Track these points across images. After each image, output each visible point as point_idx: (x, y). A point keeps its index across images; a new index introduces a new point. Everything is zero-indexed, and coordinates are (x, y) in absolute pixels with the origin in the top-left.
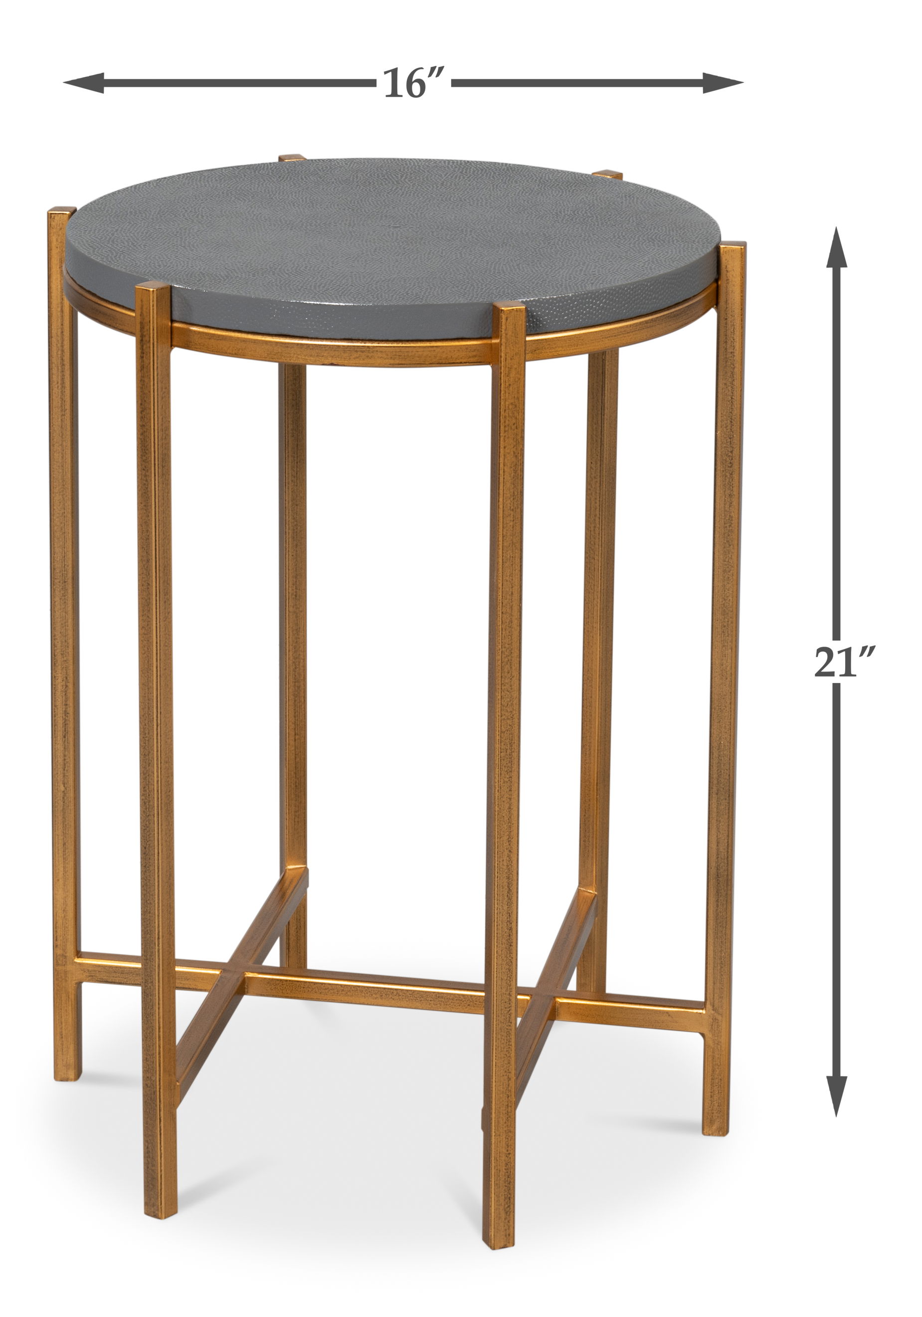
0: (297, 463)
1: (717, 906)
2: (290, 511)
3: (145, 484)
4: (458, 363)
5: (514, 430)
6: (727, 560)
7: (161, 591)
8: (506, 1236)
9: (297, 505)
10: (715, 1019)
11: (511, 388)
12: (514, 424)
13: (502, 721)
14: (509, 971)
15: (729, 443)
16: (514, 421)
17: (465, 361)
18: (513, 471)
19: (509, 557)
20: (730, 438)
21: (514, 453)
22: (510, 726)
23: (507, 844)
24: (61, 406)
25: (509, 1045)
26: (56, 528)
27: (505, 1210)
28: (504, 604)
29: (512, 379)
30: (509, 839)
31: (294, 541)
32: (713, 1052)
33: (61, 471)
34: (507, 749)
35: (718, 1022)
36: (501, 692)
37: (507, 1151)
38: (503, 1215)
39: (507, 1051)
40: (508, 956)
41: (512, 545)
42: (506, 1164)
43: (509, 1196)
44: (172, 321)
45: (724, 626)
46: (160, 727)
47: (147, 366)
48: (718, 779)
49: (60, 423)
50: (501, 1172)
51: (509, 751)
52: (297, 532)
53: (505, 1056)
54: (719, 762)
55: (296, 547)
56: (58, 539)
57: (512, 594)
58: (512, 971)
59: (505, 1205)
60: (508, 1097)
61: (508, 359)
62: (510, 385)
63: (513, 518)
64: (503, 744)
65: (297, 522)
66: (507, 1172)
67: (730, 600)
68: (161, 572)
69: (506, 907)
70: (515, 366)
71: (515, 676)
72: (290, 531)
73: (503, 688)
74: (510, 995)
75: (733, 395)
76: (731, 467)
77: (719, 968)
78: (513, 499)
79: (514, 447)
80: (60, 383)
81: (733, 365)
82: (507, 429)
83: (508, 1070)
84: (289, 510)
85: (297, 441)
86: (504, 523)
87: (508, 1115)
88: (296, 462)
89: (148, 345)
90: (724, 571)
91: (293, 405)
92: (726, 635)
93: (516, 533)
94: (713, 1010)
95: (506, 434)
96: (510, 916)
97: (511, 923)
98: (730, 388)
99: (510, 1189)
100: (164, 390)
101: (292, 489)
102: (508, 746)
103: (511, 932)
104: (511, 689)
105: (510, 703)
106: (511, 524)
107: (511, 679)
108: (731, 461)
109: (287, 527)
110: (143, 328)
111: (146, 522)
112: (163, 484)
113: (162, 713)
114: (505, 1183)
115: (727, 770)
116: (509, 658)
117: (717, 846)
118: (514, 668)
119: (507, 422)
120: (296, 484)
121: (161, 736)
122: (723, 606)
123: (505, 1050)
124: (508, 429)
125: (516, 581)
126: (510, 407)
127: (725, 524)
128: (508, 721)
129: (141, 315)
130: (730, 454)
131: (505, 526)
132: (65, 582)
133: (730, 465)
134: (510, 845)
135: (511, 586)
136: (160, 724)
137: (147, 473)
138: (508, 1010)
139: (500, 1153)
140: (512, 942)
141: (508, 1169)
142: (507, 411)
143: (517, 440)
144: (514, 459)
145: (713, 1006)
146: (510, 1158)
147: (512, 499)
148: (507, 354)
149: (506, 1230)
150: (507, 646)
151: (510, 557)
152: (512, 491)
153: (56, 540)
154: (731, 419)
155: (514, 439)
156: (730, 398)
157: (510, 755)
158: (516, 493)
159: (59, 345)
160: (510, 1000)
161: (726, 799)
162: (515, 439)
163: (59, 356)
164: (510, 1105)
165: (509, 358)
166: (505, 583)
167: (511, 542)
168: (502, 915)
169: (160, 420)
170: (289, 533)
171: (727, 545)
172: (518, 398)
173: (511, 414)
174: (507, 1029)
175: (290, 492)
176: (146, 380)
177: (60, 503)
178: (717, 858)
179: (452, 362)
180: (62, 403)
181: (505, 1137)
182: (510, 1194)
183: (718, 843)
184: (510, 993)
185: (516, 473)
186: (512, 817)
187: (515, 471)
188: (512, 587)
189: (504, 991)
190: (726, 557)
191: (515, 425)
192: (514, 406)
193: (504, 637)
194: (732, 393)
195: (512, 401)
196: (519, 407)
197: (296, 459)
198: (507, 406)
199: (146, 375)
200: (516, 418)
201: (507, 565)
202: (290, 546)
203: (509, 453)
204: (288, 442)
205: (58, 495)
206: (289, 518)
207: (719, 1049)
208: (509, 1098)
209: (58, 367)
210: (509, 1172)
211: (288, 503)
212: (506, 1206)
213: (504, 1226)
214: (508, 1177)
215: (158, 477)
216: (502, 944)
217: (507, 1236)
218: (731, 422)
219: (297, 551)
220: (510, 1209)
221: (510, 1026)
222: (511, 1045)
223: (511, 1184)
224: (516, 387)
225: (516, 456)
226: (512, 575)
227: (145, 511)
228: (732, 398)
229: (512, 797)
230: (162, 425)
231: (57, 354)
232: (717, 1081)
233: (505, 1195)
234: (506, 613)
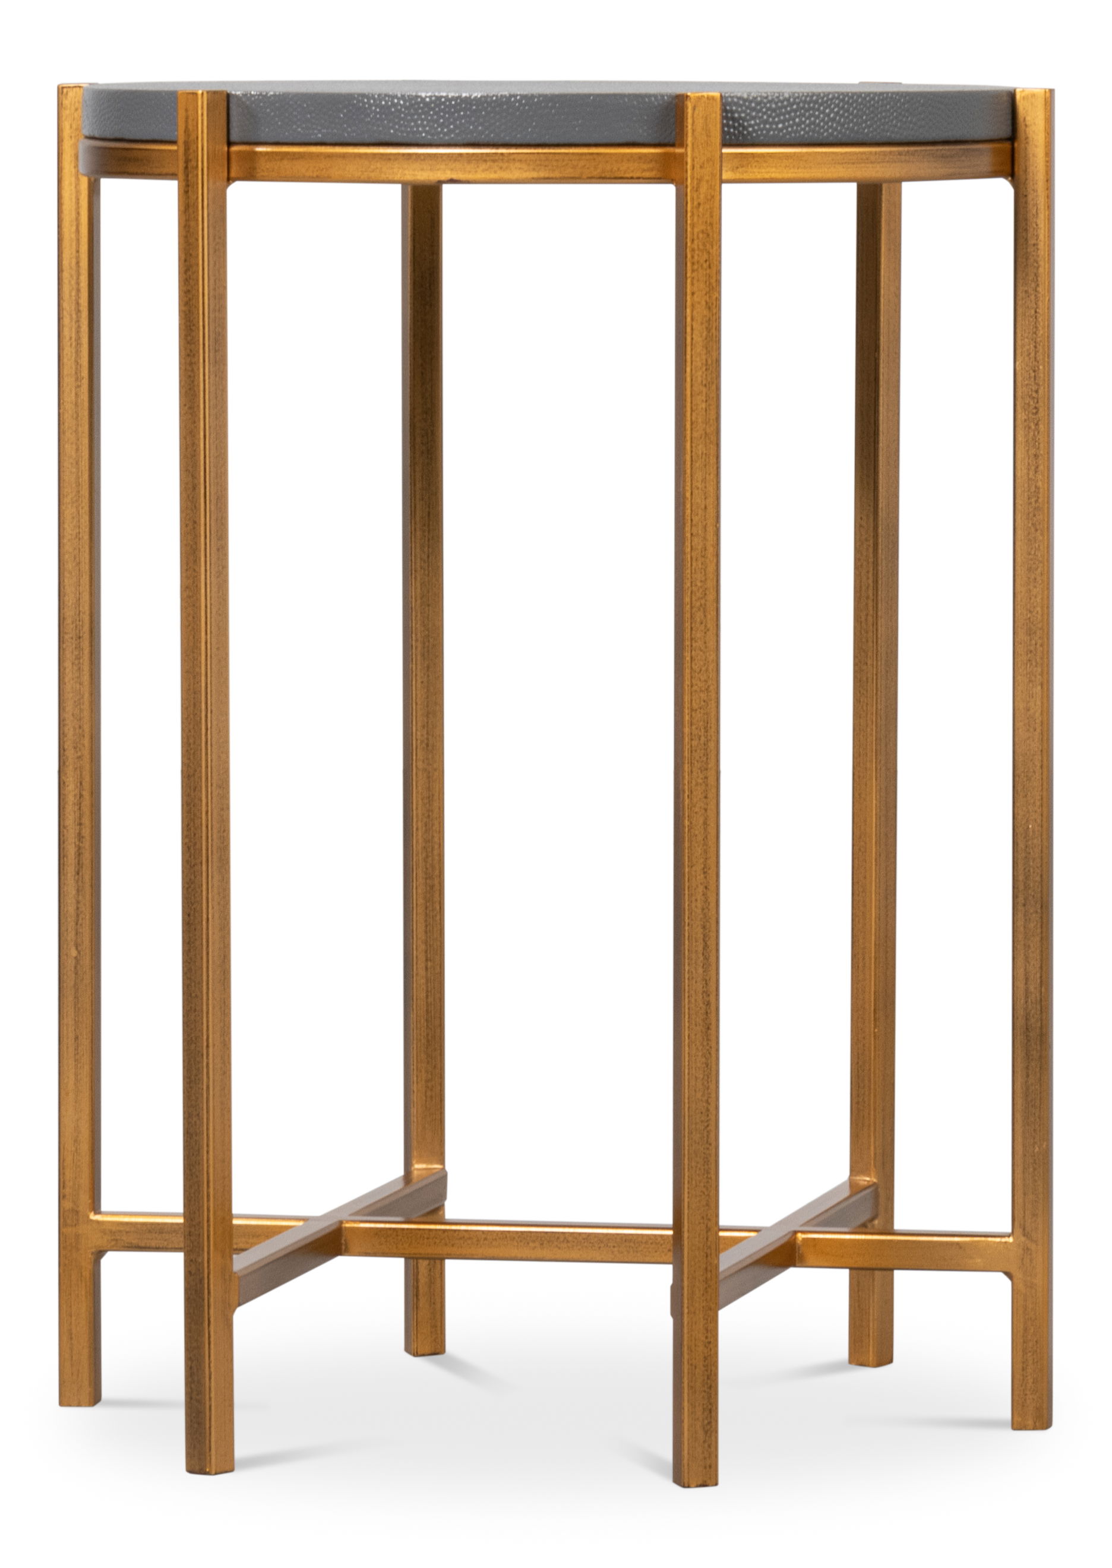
0: (429, 540)
1: (1028, 1076)
2: (419, 614)
3: (190, 376)
4: (627, 178)
5: (706, 270)
6: (1033, 553)
7: (212, 532)
8: (705, 1468)
9: (429, 605)
10: (1028, 1249)
11: (701, 209)
12: (706, 261)
13: (693, 694)
14: (707, 1066)
15: (1033, 379)
16: (706, 256)
17: (638, 174)
18: (705, 330)
19: (700, 453)
20: (1034, 371)
21: (707, 303)
22: (704, 701)
23: (702, 876)
24: (76, 373)
25: (707, 1177)
26: (67, 556)
27: (704, 1428)
28: (694, 522)
29: (702, 196)
30: (705, 870)
31: (424, 659)
32: (1025, 1300)
33: (74, 470)
34: (700, 736)
35: (1031, 1254)
36: (691, 651)
37: (707, 1337)
38: (701, 1434)
39: (704, 1186)
40: (705, 1044)
41: (705, 437)
42: (705, 1357)
43: (710, 1407)
44: (230, 144)
45: (1031, 652)
46: (211, 731)
47: (194, 204)
48: (1025, 883)
49: (73, 398)
50: (697, 1370)
51: (703, 738)
52: (428, 647)
53: (701, 1194)
54: (1026, 857)
55: (428, 670)
56: (70, 573)
57: (706, 508)
58: (711, 1067)
59: (703, 1420)
60: (707, 1256)
61: (697, 166)
62: (699, 204)
63: (706, 397)
64: (694, 727)
65: (428, 630)
66: (707, 1371)
67: (1038, 612)
68: (212, 503)
69: (700, 970)
70: (707, 178)
71: (711, 628)
72: (419, 645)
73: (694, 645)
74: (707, 1102)
75: (1037, 308)
76: (1036, 413)
77: (1031, 1169)
78: (706, 370)
79: (706, 294)
80: (73, 339)
81: (1037, 263)
82: (696, 267)
83: (707, 1215)
84: (416, 612)
85: (429, 507)
86: (694, 403)
87: (706, 1283)
88: (427, 539)
89: (195, 172)
90: (1029, 570)
91: (423, 453)
92: (1034, 664)
93: (709, 419)
94: (1024, 1235)
95: (695, 274)
96: (706, 984)
97: (709, 995)
98: (1033, 297)
99: (711, 1396)
100: (217, 240)
101: (421, 579)
102: (703, 730)
103: (709, 1008)
104: (706, 647)
105: (704, 669)
106: (704, 405)
107: (705, 633)
108: (1037, 406)
109: (414, 638)
110: (189, 149)
111: (191, 432)
112: (216, 376)
113: (214, 712)
114: (704, 1386)
115: (1038, 867)
116: (703, 601)
117: (1026, 984)
118: (709, 617)
119: (696, 257)
120: (427, 572)
121: (211, 745)
122: (1028, 621)
123: (702, 1184)
124: (698, 268)
125: (711, 489)
126: (701, 236)
127: (1029, 499)
128: (702, 695)
129: (185, 132)
130: (1034, 395)
131: (694, 408)
132: (80, 638)
133: (1034, 411)
134: (706, 877)
135: (703, 497)
136: (211, 727)
137: (193, 361)
138: (706, 1124)
139: (695, 1340)
140: (710, 1024)
141: (707, 1365)
142: (696, 242)
143: (710, 284)
144: (706, 312)
145: (1024, 1229)
146: (711, 1350)
147: (704, 368)
148: (695, 160)
149: (705, 1458)
150: (699, 584)
151: (702, 454)
152: (704, 357)
153: (67, 574)
154: (1035, 342)
155: (706, 282)
156: (1033, 312)
157: (705, 744)
158: (710, 362)
159: (73, 282)
160: (708, 1110)
161: (1037, 912)
162: (708, 283)
163: (74, 298)
164: (709, 1268)
165: (699, 166)
166: (695, 492)
167: (704, 432)
168: (696, 982)
169: (212, 281)
170: (416, 648)
171: (1033, 530)
172: (711, 224)
173: (701, 247)
174: (704, 1153)
175: (418, 584)
176: (192, 224)
177: (73, 518)
178: (1026, 1002)
179: (620, 176)
180: (77, 369)
181: (703, 1317)
182: (710, 1404)
183: (1027, 979)
184: (707, 1100)
185: (709, 332)
186: (708, 837)
187: (708, 330)
188: (705, 499)
189: (699, 1095)
190: (1032, 549)
191: (708, 263)
192: (705, 235)
193: (695, 570)
194: (1036, 304)
195: (703, 227)
196: (713, 238)
197: (426, 534)
198: (695, 233)
199: (193, 216)
200: (709, 253)
201: (698, 465)
202: (419, 667)
203: (699, 303)
204: (415, 507)
205: (70, 506)
206: (416, 624)
207: (1034, 1295)
208: (709, 1258)
209: (71, 315)
210: (709, 1371)
211: (416, 601)
212: (706, 1422)
213: (703, 1453)
214: (708, 1378)
215: (209, 363)
216: (696, 1025)
217: (708, 1468)
218: (1035, 347)
219: (428, 676)
220: (711, 1427)
221: (708, 1149)
222: (711, 1178)
223: (712, 1389)
224: (708, 207)
225: (709, 308)
226: (704, 480)
227: (190, 416)
228: (1036, 312)
229: (709, 807)
230: (215, 289)
231: (71, 296)
232: (1030, 1344)
233: (703, 1404)
234: (698, 534)
